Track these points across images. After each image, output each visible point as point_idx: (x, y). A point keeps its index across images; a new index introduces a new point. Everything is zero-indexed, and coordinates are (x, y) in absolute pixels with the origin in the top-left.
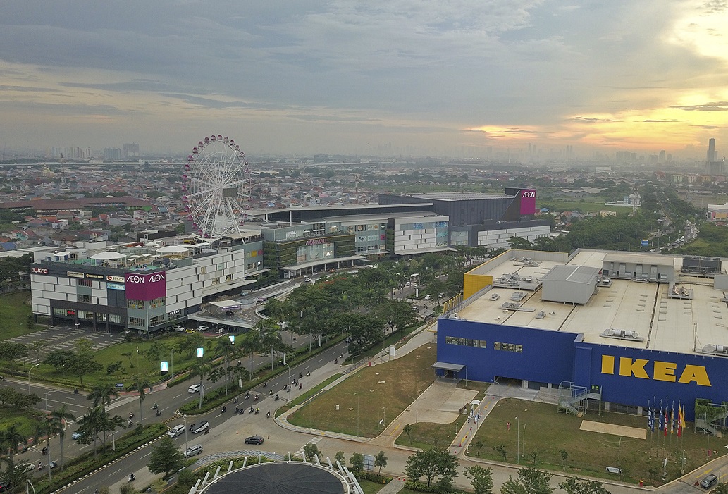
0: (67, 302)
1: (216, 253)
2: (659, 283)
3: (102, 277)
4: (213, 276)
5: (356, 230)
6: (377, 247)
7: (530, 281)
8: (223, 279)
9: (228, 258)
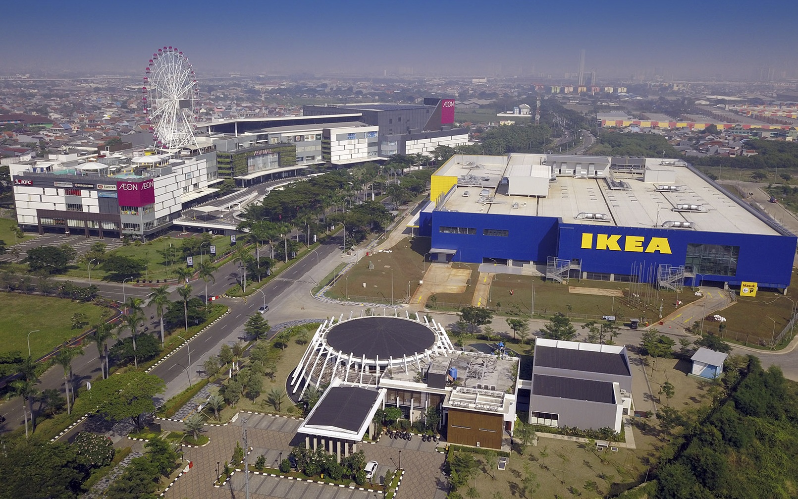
0: (55, 211)
1: (184, 163)
2: (596, 179)
3: (92, 186)
4: (183, 185)
5: (295, 140)
6: (313, 158)
7: (487, 180)
8: (191, 188)
9: (194, 168)
